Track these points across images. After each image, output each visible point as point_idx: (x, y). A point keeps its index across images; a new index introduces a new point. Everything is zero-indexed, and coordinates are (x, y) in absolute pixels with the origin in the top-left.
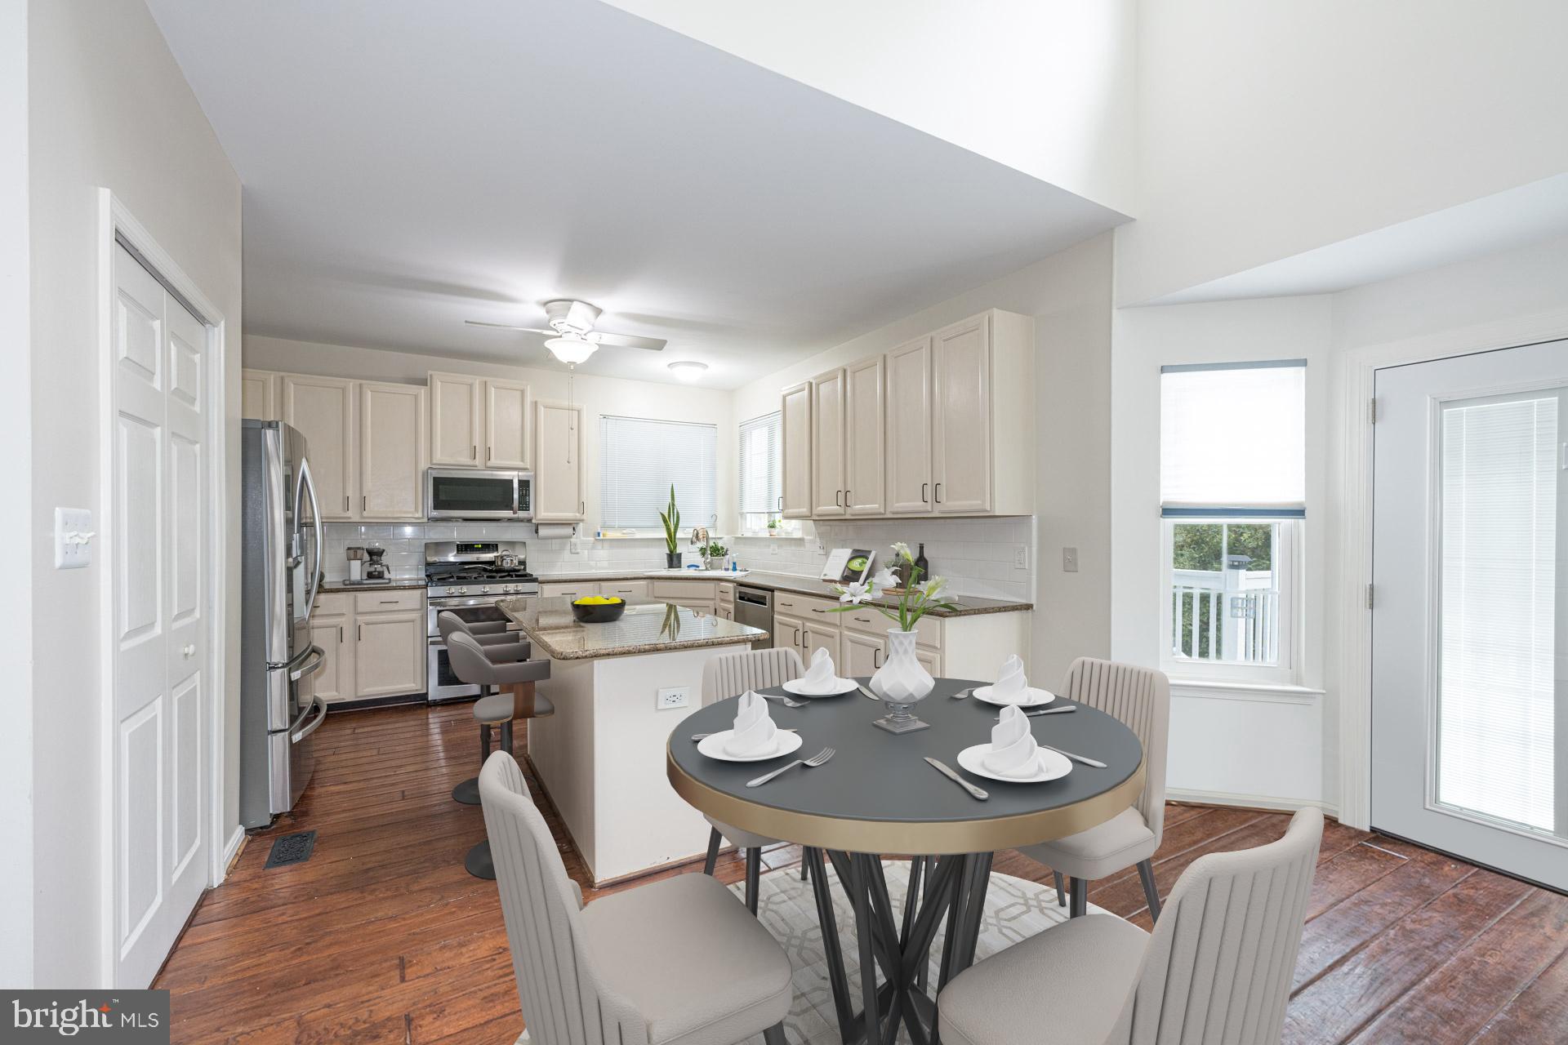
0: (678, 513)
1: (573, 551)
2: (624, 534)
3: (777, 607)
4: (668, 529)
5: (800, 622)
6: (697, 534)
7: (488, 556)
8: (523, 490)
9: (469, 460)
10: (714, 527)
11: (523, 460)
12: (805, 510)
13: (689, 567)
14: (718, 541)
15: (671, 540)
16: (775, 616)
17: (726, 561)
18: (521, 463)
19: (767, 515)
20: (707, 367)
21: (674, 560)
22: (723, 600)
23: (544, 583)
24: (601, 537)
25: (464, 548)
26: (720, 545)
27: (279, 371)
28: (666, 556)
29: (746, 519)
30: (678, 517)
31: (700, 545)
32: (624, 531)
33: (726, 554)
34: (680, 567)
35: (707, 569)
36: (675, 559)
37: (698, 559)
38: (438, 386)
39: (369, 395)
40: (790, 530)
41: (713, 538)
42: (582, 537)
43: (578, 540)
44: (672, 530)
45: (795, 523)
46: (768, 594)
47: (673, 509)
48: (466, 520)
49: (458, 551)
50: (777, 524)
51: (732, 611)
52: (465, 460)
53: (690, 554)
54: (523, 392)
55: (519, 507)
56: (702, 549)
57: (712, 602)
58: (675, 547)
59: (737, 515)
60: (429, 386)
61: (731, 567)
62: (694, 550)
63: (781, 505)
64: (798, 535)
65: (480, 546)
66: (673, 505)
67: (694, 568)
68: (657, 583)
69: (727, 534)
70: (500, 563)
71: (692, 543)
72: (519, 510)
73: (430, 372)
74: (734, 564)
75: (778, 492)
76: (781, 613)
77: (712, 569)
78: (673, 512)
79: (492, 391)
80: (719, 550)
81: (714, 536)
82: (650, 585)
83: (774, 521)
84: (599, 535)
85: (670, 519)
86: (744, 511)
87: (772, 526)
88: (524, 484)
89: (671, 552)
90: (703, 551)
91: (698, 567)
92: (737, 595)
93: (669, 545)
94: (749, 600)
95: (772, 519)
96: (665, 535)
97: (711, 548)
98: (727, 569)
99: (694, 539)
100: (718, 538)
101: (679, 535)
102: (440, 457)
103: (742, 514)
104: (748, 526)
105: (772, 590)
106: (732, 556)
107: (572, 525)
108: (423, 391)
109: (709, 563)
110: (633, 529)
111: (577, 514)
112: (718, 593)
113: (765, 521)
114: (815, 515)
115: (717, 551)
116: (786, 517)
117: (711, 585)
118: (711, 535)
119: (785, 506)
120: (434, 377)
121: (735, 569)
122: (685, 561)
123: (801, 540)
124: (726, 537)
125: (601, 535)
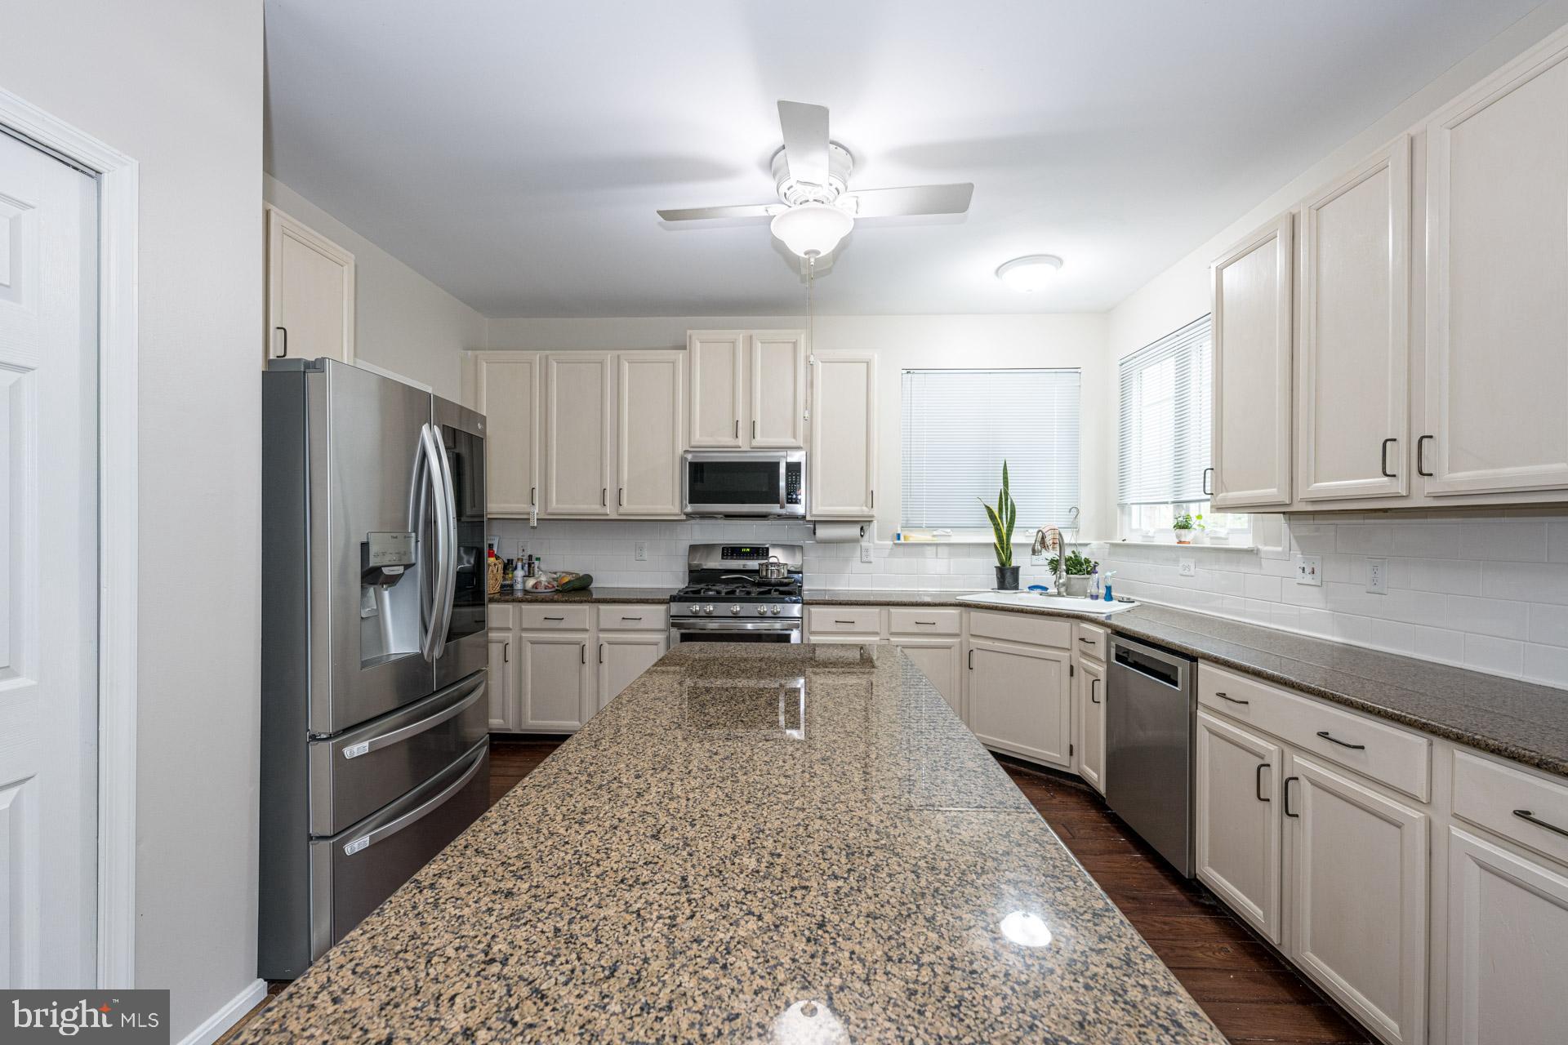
0: (1013, 505)
1: (865, 559)
2: (934, 536)
3: (1206, 694)
4: (998, 530)
5: (1272, 747)
6: (1043, 538)
7: (753, 564)
8: (792, 476)
9: (731, 439)
10: (1074, 527)
11: (795, 437)
12: (1274, 490)
13: (1031, 588)
14: (1080, 549)
15: (1003, 547)
16: (1200, 713)
17: (1093, 583)
18: (793, 440)
19: (1171, 507)
20: (1061, 261)
21: (1007, 577)
22: (1085, 654)
23: (812, 604)
24: (902, 541)
25: (732, 552)
26: (1083, 556)
27: (544, 350)
28: (994, 571)
29: (1130, 514)
30: (1013, 512)
31: (1052, 554)
32: (935, 533)
33: (1093, 571)
34: (1016, 588)
35: (1059, 594)
36: (1008, 574)
37: (1046, 577)
38: (697, 346)
39: (626, 366)
40: (1222, 533)
41: (1071, 545)
42: (876, 541)
43: (871, 544)
44: (1004, 531)
45: (1243, 520)
46: (1182, 666)
47: (1007, 500)
48: (729, 516)
49: (723, 555)
50: (1194, 522)
51: (1103, 677)
52: (727, 440)
53: (1033, 569)
54: (795, 344)
55: (788, 499)
56: (1052, 561)
57: (1067, 654)
58: (1009, 557)
59: (1115, 506)
60: (688, 351)
61: (1103, 591)
62: (1040, 562)
63: (1208, 484)
64: (1246, 542)
65: (748, 550)
66: (1006, 494)
67: (1039, 591)
68: (975, 615)
69: (1098, 538)
70: (764, 574)
71: (1034, 552)
72: (788, 503)
73: (689, 332)
74: (1109, 589)
75: (1201, 455)
76: (1210, 710)
77: (1069, 594)
78: (1006, 504)
79: (758, 346)
80: (1081, 564)
81: (1073, 542)
82: (964, 615)
83: (1187, 518)
84: (899, 539)
85: (1002, 516)
86: (1128, 501)
87: (1184, 526)
88: (794, 469)
89: (1003, 564)
90: (1054, 565)
91: (1046, 589)
92: (1113, 651)
93: (999, 554)
94: (1136, 665)
95: (1183, 513)
96: (993, 539)
97: (1067, 560)
98: (1095, 597)
99: (1038, 547)
100: (1081, 545)
101: (1014, 539)
102: (700, 438)
103: (1122, 506)
104: (1135, 525)
105: (1193, 658)
106: (1104, 575)
107: (863, 524)
108: (681, 356)
109: (1063, 585)
110: (949, 530)
111: (864, 508)
112: (1076, 641)
113: (1166, 517)
114: (1302, 500)
115: (1078, 566)
116: (1219, 509)
117: (1064, 625)
118: (1067, 539)
119: (1220, 484)
120: (693, 338)
121: (1109, 597)
122: (1024, 580)
123: (1251, 552)
124: (1094, 543)
125: (902, 537)
